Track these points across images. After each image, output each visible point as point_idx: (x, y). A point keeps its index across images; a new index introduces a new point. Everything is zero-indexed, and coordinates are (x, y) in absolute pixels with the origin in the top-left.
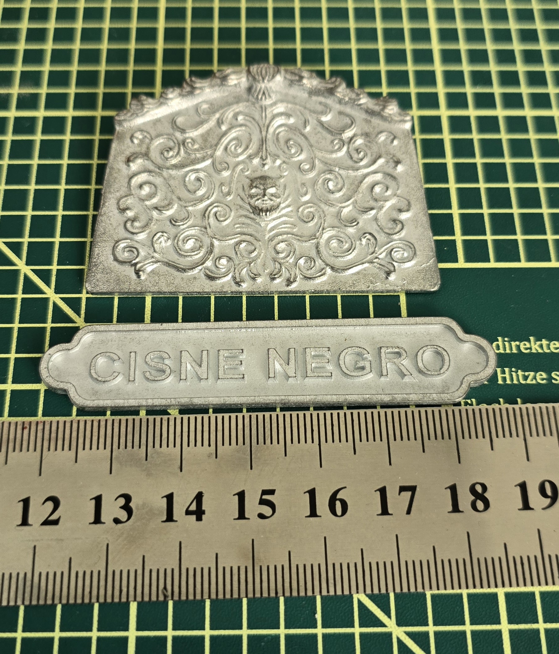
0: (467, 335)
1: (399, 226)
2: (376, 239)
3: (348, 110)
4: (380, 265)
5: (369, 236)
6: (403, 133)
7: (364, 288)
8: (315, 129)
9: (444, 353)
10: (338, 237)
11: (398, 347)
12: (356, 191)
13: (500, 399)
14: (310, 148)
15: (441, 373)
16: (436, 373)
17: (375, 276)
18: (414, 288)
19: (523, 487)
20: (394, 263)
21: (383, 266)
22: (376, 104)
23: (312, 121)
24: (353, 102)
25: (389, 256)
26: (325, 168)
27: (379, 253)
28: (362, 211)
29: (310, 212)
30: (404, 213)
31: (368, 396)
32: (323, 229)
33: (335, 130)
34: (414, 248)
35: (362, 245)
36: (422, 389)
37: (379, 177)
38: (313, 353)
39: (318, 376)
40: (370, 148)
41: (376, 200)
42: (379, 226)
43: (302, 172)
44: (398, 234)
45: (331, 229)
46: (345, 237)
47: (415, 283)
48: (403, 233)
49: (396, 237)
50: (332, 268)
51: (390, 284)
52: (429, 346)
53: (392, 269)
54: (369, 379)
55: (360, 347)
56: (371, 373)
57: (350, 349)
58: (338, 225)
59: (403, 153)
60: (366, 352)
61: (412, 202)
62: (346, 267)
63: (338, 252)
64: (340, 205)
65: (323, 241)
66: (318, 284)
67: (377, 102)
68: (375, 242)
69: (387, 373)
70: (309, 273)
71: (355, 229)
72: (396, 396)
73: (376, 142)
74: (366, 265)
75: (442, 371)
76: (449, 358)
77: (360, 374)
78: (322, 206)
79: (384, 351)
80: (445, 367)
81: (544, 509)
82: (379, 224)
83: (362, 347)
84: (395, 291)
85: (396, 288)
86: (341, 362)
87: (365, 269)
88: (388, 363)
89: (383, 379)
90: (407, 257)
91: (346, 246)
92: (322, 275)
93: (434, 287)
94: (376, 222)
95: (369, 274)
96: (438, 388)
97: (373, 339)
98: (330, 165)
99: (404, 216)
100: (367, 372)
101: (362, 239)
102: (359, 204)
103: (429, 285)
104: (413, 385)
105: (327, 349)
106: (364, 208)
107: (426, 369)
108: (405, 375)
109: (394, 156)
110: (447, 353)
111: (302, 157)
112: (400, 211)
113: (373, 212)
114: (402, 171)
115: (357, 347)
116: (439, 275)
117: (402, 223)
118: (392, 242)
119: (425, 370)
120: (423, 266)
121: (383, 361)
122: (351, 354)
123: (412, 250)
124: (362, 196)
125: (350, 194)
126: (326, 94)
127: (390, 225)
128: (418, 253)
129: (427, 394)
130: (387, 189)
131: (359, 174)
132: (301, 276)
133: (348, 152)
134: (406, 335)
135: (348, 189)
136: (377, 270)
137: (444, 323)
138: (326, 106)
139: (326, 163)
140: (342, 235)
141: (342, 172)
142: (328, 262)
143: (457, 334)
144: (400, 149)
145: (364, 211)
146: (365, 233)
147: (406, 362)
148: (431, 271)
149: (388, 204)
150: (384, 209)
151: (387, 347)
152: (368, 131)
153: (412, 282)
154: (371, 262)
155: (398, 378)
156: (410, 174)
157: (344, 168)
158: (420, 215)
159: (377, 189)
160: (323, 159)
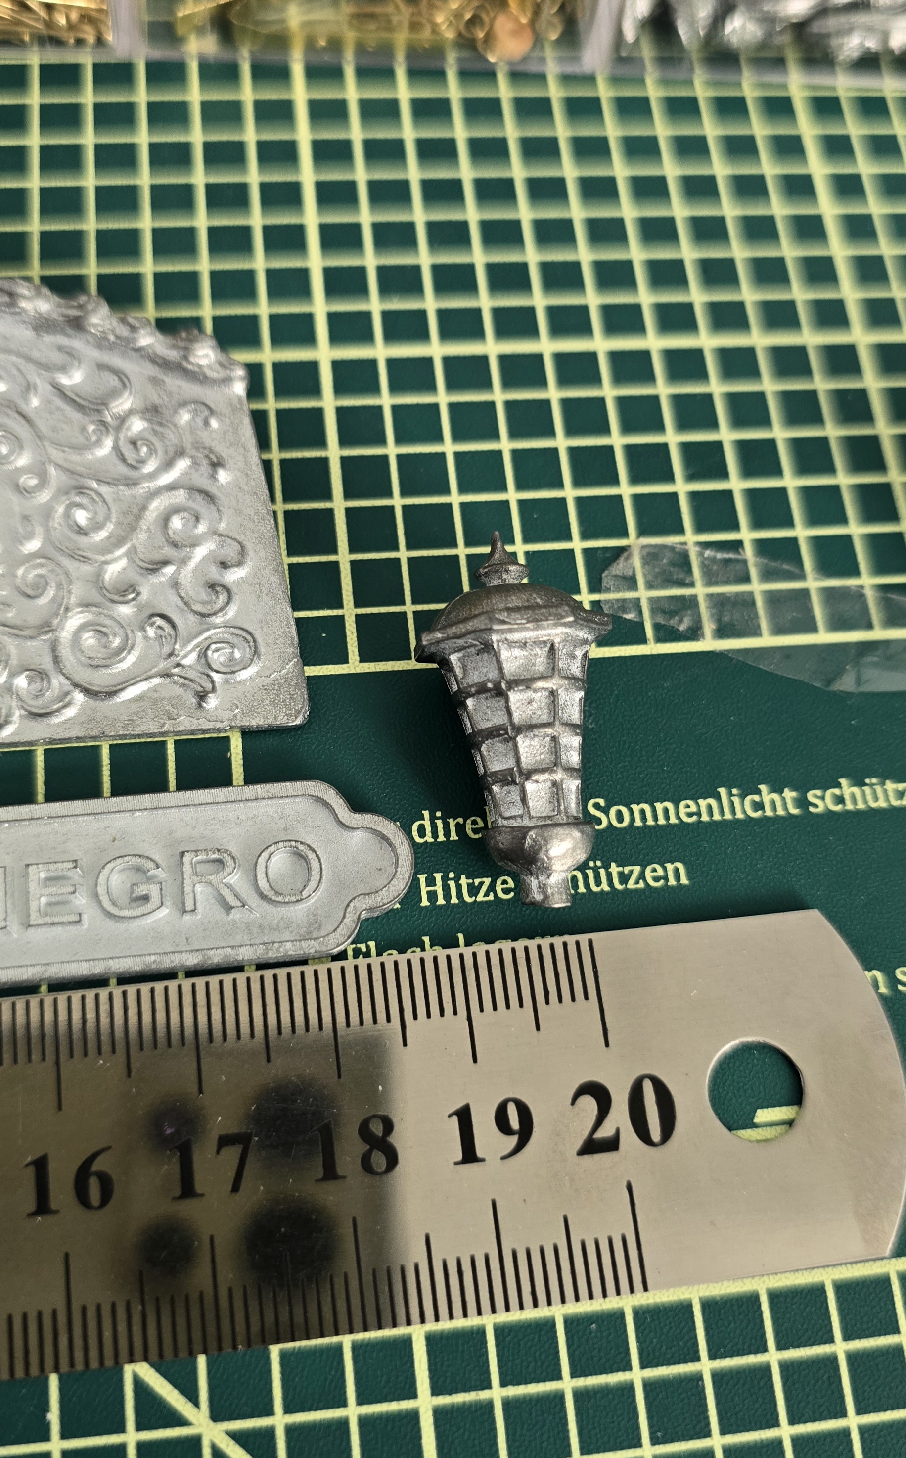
0: (357, 815)
1: (222, 598)
2: (174, 626)
3: (116, 361)
4: (186, 678)
5: (159, 621)
6: (231, 404)
7: (153, 728)
8: (50, 402)
9: (311, 856)
10: (98, 625)
11: (218, 850)
12: (133, 528)
13: (423, 938)
14: (39, 443)
15: (304, 897)
16: (293, 899)
17: (174, 702)
18: (256, 721)
19: (464, 1116)
20: (213, 674)
21: (191, 681)
22: (174, 347)
23: (43, 386)
24: (126, 346)
25: (203, 660)
26: (73, 482)
27: (182, 654)
28: (148, 569)
29: (40, 576)
30: (233, 570)
31: (153, 958)
32: (67, 609)
33: (90, 402)
34: (255, 641)
35: (150, 639)
36: (266, 931)
37: (180, 496)
38: (43, 875)
39: (53, 924)
40: (162, 437)
41: (175, 545)
42: (182, 598)
43: (22, 493)
44: (220, 614)
45: (85, 609)
46: (113, 623)
47: (259, 713)
48: (232, 612)
49: (218, 620)
50: (87, 691)
51: (208, 717)
52: (281, 844)
53: (209, 686)
54: (160, 919)
55: (140, 856)
56: (163, 908)
57: (119, 861)
58: (98, 599)
59: (232, 445)
60: (151, 865)
61: (249, 546)
62: (115, 686)
63: (100, 655)
64: (103, 559)
65: (65, 635)
66: (59, 725)
67: (174, 342)
68: (172, 632)
69: (195, 904)
70: (37, 705)
71: (134, 606)
72: (212, 952)
73: (175, 425)
74: (156, 681)
75: (305, 894)
76: (321, 864)
77: (139, 911)
78: (67, 562)
79: (190, 859)
80: (313, 884)
81: (504, 1158)
82: (183, 594)
83: (146, 854)
84: (219, 731)
85: (219, 725)
86: (101, 890)
87: (155, 690)
88: (197, 886)
89: (187, 917)
90: (242, 659)
91: (117, 642)
92: (64, 707)
93: (296, 718)
94: (177, 591)
95: (164, 698)
96: (298, 926)
97: (170, 834)
98: (80, 475)
99: (233, 576)
100: (154, 907)
101: (148, 628)
102: (142, 556)
103: (287, 715)
104: (248, 926)
105: (71, 865)
106: (152, 562)
107: (273, 892)
108: (232, 908)
109: (211, 451)
110: (317, 855)
111: (22, 461)
112: (224, 565)
113: (169, 570)
114: (230, 483)
115: (135, 855)
116: (305, 693)
117: (229, 591)
118: (208, 629)
119: (271, 894)
120: (273, 676)
121: (187, 881)
122: (123, 870)
123: (249, 646)
124: (149, 538)
125: (123, 534)
126: (69, 331)
127: (204, 594)
128: (262, 649)
129: (273, 943)
130: (197, 519)
131: (142, 491)
132: (23, 712)
133: (116, 448)
134: (239, 822)
135: (118, 524)
136: (181, 689)
137: (312, 793)
138: (70, 353)
139: (72, 472)
140: (107, 622)
141: (104, 490)
142: (78, 679)
143: (336, 815)
144: (224, 439)
145: (151, 570)
146: (153, 615)
147: (235, 878)
148: (289, 685)
149: (200, 552)
150: (192, 564)
151: (196, 851)
152: (158, 401)
153: (252, 711)
154: (167, 675)
155: (218, 913)
156: (246, 488)
157: (110, 480)
158: (267, 571)
159: (176, 523)
160: (66, 465)
